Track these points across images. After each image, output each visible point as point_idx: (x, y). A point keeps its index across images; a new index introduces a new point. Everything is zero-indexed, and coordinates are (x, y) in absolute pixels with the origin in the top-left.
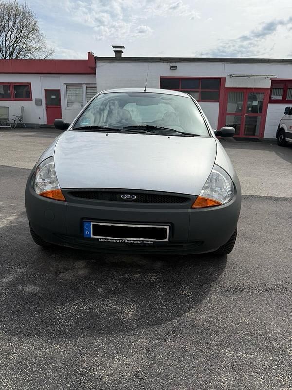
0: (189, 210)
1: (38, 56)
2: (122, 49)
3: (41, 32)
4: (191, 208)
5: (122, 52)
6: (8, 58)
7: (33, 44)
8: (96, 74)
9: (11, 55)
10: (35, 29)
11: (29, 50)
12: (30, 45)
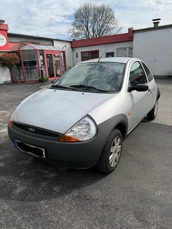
0: (57, 142)
1: (113, 32)
2: (159, 21)
3: (115, 18)
4: (59, 141)
5: (158, 22)
6: (98, 36)
7: (111, 26)
8: (133, 40)
9: (99, 34)
10: (113, 17)
11: (109, 29)
12: (109, 27)
